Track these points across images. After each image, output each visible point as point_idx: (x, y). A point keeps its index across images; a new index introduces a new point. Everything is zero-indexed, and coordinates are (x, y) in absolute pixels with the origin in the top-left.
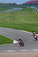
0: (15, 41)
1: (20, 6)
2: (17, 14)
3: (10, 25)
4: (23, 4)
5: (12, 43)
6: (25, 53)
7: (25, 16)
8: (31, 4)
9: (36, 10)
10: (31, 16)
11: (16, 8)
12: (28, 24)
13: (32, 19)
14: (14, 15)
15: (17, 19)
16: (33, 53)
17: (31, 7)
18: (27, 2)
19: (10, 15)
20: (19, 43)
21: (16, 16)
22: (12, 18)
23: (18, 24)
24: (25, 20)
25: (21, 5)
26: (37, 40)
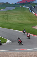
0: (8, 40)
1: (12, 5)
2: (10, 13)
3: (3, 24)
4: (16, 3)
5: (5, 42)
6: (18, 53)
7: (18, 15)
8: (23, 3)
9: (28, 10)
10: (24, 15)
11: (9, 8)
12: (21, 24)
13: (24, 18)
14: (7, 14)
15: (10, 19)
16: (25, 52)
17: (23, 7)
18: (20, 2)
19: (3, 15)
20: (19, 42)
21: (9, 16)
22: (5, 17)
23: (11, 24)
24: (18, 19)
25: (14, 4)
26: (29, 38)
